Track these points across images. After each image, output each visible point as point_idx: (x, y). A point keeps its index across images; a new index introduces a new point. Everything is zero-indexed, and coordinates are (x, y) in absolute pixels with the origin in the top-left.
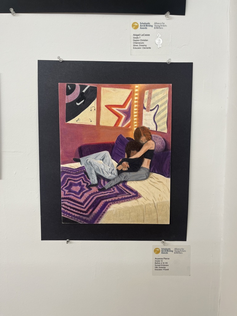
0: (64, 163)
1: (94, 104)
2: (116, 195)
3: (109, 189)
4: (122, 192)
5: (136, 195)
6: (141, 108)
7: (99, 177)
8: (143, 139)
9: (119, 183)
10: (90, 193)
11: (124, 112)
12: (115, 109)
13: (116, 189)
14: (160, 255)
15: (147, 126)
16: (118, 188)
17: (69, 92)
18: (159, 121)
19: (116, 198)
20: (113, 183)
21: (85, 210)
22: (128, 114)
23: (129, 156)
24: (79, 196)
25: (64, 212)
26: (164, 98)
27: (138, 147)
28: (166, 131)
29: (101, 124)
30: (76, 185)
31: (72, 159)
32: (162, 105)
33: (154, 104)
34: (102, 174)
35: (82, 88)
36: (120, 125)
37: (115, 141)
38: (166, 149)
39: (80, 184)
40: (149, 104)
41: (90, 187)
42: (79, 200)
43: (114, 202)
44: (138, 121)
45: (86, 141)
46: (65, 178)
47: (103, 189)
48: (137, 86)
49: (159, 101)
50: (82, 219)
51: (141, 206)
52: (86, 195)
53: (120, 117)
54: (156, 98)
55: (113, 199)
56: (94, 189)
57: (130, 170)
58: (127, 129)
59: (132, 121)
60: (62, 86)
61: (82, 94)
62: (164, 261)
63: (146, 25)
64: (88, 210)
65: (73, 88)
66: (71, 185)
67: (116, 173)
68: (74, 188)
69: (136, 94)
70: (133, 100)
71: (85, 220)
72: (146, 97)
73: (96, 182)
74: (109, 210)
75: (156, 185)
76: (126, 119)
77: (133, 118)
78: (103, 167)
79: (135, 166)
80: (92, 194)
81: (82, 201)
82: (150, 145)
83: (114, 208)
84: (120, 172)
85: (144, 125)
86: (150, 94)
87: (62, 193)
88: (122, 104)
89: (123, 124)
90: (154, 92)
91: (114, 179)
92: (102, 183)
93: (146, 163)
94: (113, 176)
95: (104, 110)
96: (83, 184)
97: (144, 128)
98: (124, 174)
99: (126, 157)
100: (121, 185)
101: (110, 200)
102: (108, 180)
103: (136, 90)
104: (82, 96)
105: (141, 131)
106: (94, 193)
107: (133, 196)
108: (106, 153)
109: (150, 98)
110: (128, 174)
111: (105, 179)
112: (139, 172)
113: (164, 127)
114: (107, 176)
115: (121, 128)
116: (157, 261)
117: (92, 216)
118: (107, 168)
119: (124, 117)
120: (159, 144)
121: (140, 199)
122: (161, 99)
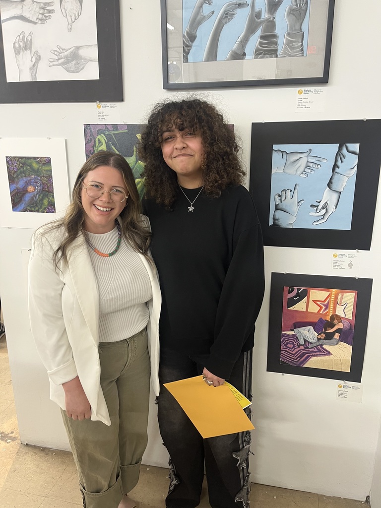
0: (283, 331)
1: (305, 299)
2: (316, 352)
3: (311, 348)
4: (319, 351)
5: (329, 353)
6: (336, 303)
7: (305, 341)
8: (336, 322)
9: (318, 346)
10: (299, 349)
11: (324, 305)
12: (318, 303)
13: (315, 349)
14: (342, 389)
15: (339, 314)
16: (317, 348)
17: (290, 292)
18: (347, 312)
19: (316, 354)
20: (315, 345)
21: (295, 358)
22: (327, 306)
23: (325, 331)
24: (292, 350)
25: (282, 358)
26: (351, 299)
27: (333, 326)
28: (351, 318)
29: (309, 311)
30: (290, 344)
31: (289, 329)
32: (349, 303)
33: (344, 302)
34: (307, 339)
35: (298, 290)
36: (321, 312)
37: (317, 321)
38: (350, 329)
39: (293, 343)
40: (341, 301)
41: (299, 346)
42: (292, 352)
43: (314, 356)
44: (333, 311)
45: (298, 320)
46: (284, 339)
47: (308, 348)
48: (334, 290)
49: (348, 300)
50: (293, 363)
51: (331, 360)
52: (297, 350)
53: (321, 308)
54: (346, 299)
55: (314, 354)
56: (302, 347)
57: (325, 339)
58: (326, 315)
59: (329, 310)
60: (286, 289)
61: (298, 293)
62: (344, 392)
63: (343, 255)
64: (297, 358)
65: (293, 289)
66: (287, 343)
67: (317, 340)
68: (289, 345)
69: (333, 295)
70: (331, 298)
71: (295, 364)
72: (339, 297)
73: (303, 343)
74: (310, 360)
75: (342, 349)
76: (326, 309)
77: (330, 308)
78: (308, 335)
79: (329, 337)
80: (300, 350)
81: (294, 353)
82: (340, 326)
83: (313, 359)
84: (319, 339)
85: (337, 313)
86: (342, 296)
87: (282, 347)
88: (323, 300)
89: (323, 312)
90: (345, 295)
91: (315, 343)
92: (307, 344)
93: (337, 336)
94: (315, 341)
95: (311, 302)
96: (295, 343)
97: (337, 315)
98: (322, 341)
99: (324, 331)
100: (319, 347)
101: (312, 354)
102: (311, 343)
103: (333, 293)
104: (298, 294)
105: (335, 317)
106: (302, 349)
107: (327, 354)
108: (311, 327)
109: (342, 298)
110: (324, 341)
111: (309, 342)
112: (331, 341)
113: (350, 316)
114: (311, 341)
115: (322, 314)
116: (340, 392)
117: (299, 362)
118: (311, 336)
119: (324, 308)
120: (346, 325)
121: (331, 356)
122: (350, 299)
